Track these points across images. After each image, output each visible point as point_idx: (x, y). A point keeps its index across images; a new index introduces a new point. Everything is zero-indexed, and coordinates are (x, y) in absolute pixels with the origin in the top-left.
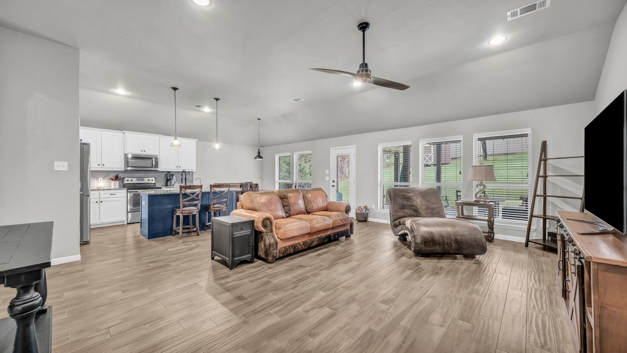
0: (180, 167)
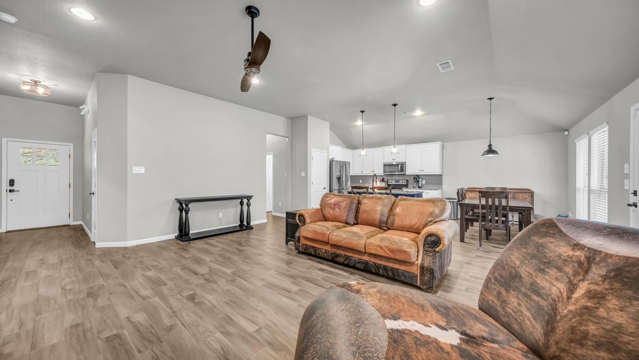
0: (423, 170)
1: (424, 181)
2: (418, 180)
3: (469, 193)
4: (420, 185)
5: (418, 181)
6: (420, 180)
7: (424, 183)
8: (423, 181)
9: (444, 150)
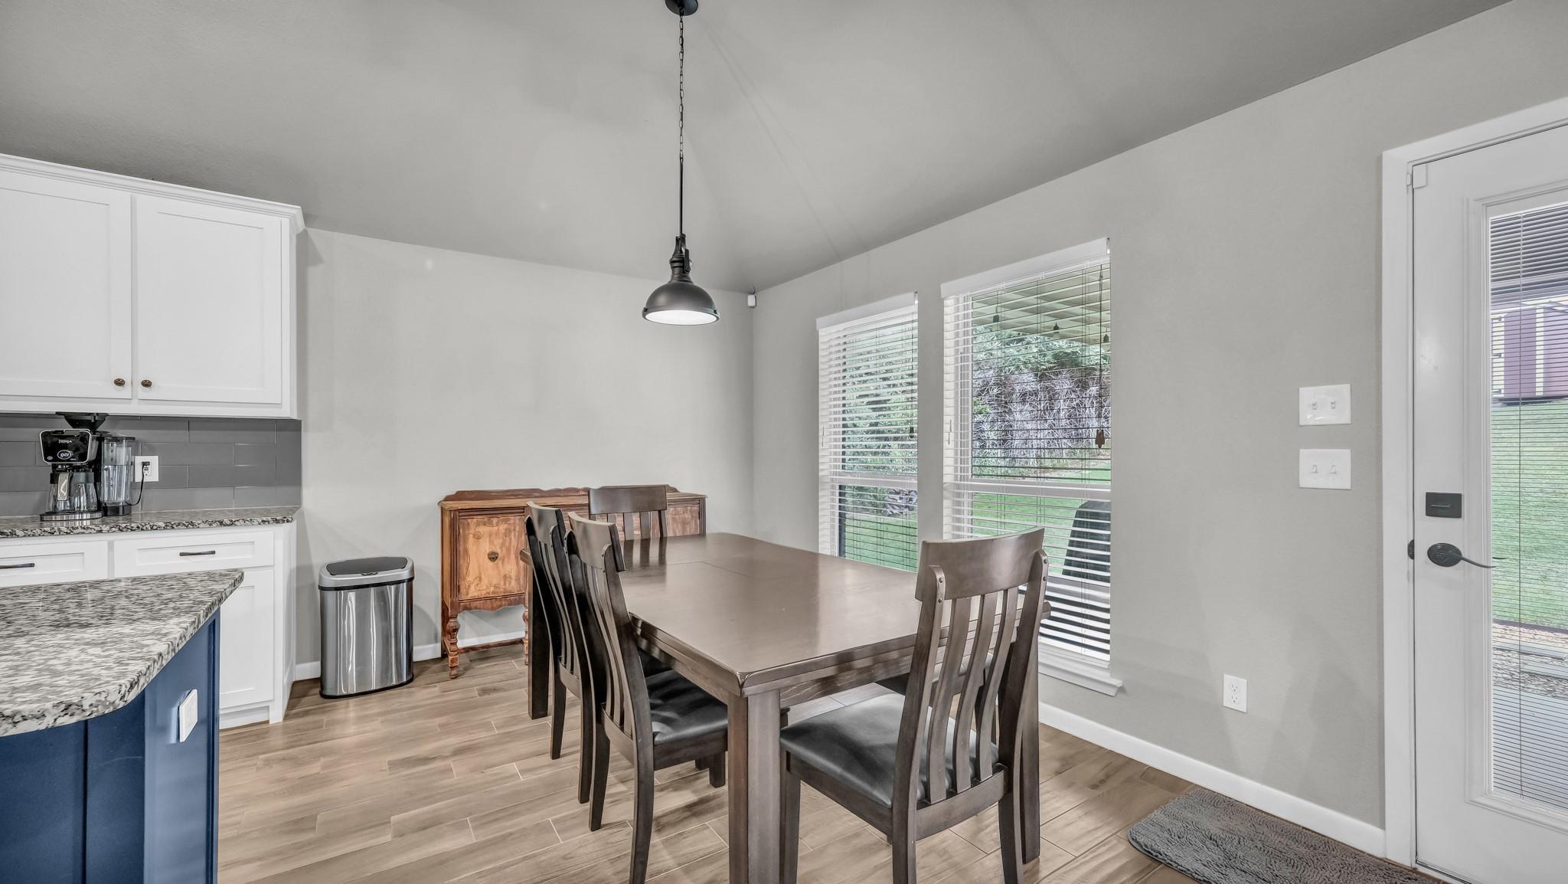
0: (147, 384)
1: (154, 460)
2: (91, 455)
3: (478, 525)
4: (114, 492)
5: (96, 466)
6: (120, 453)
7: (153, 475)
8: (139, 460)
9: (314, 273)
